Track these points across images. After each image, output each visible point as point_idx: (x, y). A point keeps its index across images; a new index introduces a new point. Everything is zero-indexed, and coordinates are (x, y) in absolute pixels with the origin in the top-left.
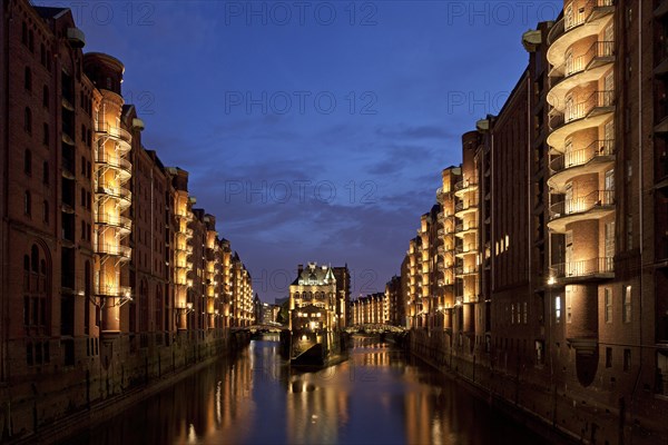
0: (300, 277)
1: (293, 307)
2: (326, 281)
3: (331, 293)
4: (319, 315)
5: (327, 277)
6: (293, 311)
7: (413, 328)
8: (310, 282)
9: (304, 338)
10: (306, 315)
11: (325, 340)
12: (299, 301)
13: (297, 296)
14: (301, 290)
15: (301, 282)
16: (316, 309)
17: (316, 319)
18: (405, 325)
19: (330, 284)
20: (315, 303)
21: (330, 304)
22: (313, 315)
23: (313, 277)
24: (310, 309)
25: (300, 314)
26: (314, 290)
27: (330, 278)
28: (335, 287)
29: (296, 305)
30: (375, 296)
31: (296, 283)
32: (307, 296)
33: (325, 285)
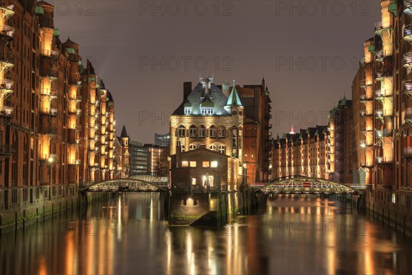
0: (186, 102)
1: (174, 152)
2: (227, 109)
3: (235, 128)
4: (214, 164)
5: (230, 102)
6: (174, 157)
7: (369, 187)
8: (202, 109)
9: (190, 201)
10: (193, 164)
11: (223, 205)
12: (185, 141)
13: (181, 132)
14: (187, 122)
15: (187, 109)
16: (211, 155)
17: (210, 171)
18: (358, 182)
19: (234, 113)
20: (209, 144)
21: (235, 146)
22: (205, 164)
23: (207, 101)
24: (201, 154)
25: (185, 163)
26: (209, 122)
27: (234, 104)
28: (241, 118)
29: (178, 148)
30: (312, 130)
31: (180, 112)
32: (197, 132)
33: (226, 115)
